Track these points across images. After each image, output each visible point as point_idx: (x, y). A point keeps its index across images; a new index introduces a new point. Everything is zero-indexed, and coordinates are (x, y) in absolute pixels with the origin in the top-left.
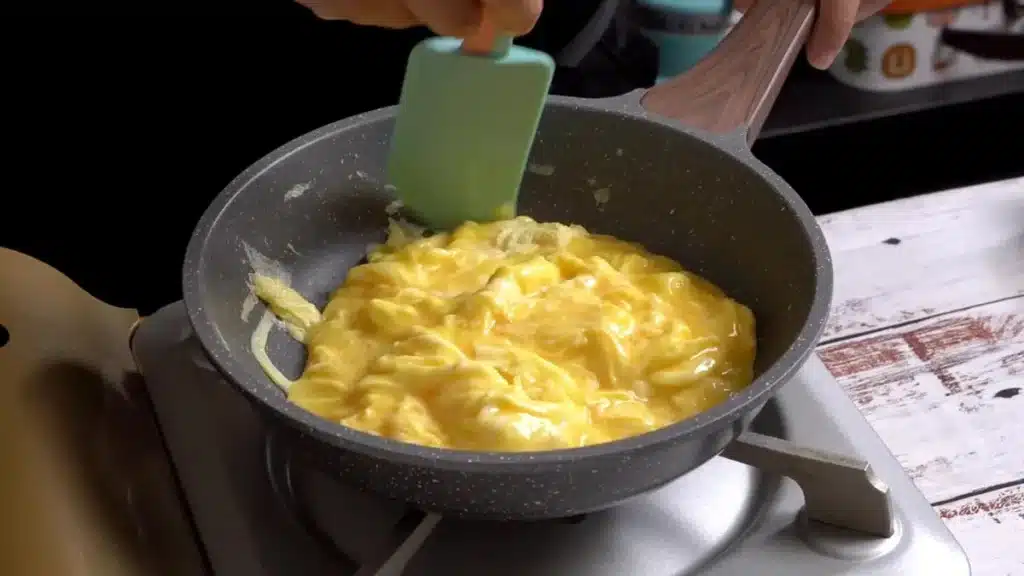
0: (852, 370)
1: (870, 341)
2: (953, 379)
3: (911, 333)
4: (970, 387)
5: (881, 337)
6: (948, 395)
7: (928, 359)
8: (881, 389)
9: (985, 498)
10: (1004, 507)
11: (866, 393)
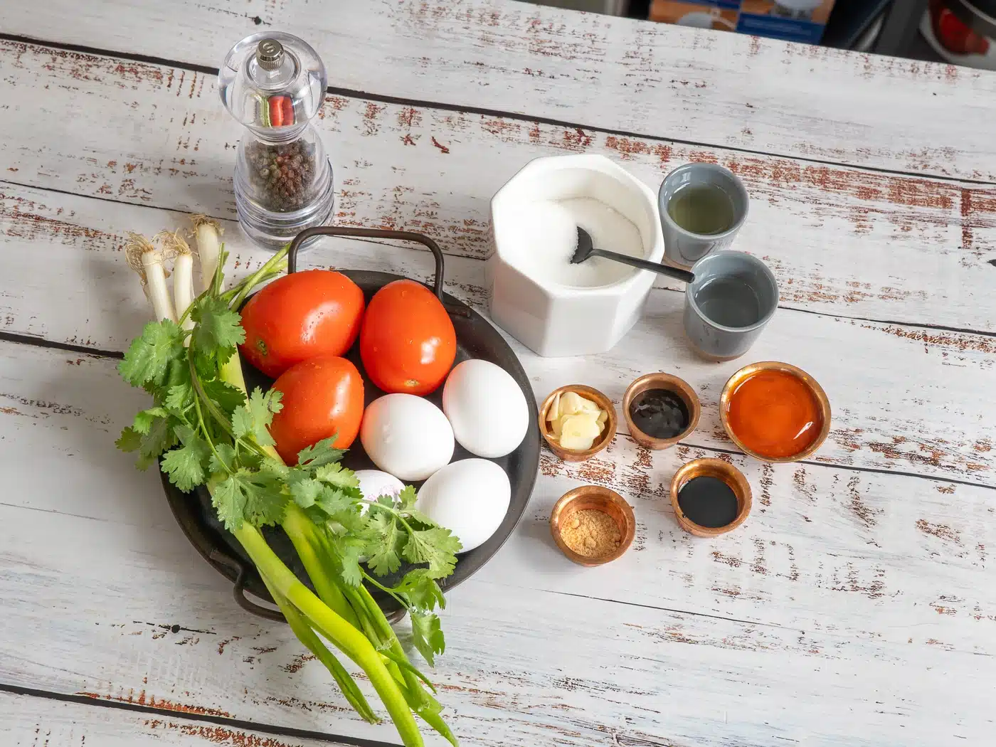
0: (914, 202)
1: (940, 185)
2: (971, 237)
3: (969, 191)
4: (978, 248)
5: (948, 185)
6: (959, 248)
7: (967, 215)
8: (921, 225)
9: (930, 332)
10: (937, 344)
11: (910, 223)
